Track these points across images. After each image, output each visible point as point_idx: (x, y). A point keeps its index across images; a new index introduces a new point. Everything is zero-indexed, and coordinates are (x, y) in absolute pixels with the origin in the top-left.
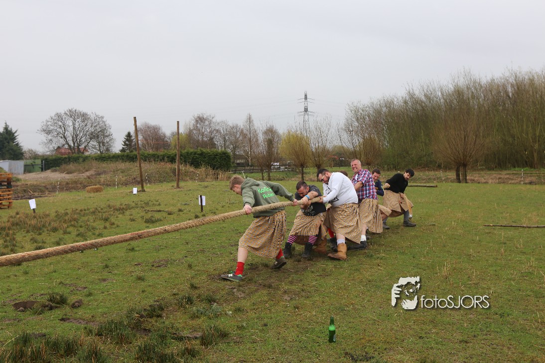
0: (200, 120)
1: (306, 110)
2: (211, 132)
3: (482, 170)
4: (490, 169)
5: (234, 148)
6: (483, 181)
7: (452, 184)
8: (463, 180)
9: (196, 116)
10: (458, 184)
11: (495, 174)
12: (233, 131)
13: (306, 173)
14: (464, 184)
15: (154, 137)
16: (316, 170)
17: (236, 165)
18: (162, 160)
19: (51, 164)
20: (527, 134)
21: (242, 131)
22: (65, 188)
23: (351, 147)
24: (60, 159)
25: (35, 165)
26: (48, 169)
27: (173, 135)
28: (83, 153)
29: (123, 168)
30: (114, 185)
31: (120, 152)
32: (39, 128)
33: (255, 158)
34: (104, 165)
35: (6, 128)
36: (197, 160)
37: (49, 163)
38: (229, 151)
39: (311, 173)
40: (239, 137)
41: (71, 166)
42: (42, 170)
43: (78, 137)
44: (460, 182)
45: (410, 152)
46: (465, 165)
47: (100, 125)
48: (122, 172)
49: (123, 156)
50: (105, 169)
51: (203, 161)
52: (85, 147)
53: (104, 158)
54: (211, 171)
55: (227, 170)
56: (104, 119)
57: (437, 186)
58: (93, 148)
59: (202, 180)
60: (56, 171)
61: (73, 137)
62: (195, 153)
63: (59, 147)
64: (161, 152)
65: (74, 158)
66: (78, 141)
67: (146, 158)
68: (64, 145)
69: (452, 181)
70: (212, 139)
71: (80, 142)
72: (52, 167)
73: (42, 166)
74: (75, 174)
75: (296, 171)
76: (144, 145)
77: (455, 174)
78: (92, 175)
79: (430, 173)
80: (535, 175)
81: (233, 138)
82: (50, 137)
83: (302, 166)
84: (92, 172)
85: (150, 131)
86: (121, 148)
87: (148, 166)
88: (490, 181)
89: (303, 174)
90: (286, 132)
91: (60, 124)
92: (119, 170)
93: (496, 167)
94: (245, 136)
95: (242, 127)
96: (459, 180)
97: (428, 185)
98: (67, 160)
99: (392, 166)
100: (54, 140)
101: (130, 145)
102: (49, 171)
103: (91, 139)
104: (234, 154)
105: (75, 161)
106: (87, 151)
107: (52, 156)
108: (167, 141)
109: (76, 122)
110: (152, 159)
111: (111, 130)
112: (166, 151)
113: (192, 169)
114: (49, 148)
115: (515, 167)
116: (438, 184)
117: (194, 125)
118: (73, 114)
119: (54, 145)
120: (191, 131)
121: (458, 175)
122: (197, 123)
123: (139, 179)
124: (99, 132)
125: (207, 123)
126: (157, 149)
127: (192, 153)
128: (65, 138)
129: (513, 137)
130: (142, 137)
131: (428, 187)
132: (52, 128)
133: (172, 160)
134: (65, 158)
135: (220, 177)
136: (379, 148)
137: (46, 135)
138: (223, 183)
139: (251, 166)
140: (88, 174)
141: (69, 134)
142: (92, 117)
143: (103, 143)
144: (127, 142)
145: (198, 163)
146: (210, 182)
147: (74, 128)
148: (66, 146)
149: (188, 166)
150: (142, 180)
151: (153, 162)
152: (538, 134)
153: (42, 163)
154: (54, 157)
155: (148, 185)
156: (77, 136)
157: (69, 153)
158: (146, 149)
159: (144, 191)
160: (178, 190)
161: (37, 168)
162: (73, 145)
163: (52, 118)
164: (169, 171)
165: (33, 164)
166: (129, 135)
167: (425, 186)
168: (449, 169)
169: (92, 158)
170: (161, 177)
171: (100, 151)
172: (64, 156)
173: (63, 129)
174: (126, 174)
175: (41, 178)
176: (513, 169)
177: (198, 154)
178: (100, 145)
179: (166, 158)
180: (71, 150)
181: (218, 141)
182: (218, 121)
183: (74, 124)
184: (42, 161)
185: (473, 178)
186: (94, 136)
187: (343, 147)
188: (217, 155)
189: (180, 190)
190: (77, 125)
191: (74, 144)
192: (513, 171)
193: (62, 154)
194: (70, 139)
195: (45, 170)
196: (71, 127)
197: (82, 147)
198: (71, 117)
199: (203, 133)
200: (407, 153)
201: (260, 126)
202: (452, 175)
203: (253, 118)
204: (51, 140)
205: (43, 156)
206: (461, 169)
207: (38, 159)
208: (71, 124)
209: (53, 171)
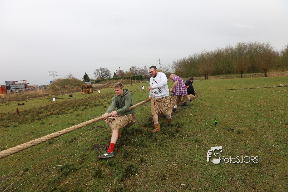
0: (133, 68)
4: (211, 76)
12: (141, 70)
15: (122, 73)
17: (143, 79)
21: (144, 70)
24: (99, 80)
26: (97, 83)
28: (104, 79)
31: (113, 78)
32: (93, 73)
34: (110, 81)
35: (86, 74)
37: (97, 82)
38: (141, 75)
40: (143, 72)
41: (102, 82)
42: (95, 84)
53: (109, 79)
56: (109, 70)
58: (106, 77)
65: (102, 80)
70: (136, 72)
74: (104, 84)
76: (119, 75)
81: (141, 72)
85: (120, 72)
88: (213, 79)
91: (98, 71)
93: (214, 75)
96: (205, 79)
101: (115, 76)
102: (97, 84)
103: (106, 75)
107: (97, 80)
108: (125, 74)
109: (102, 71)
111: (110, 72)
112: (125, 76)
118: (101, 69)
119: (97, 77)
120: (131, 71)
124: (108, 73)
125: (135, 68)
126: (122, 76)
129: (217, 66)
130: (118, 73)
132: (96, 73)
137: (95, 75)
142: (106, 69)
143: (109, 76)
153: (95, 82)
156: (102, 74)
163: (96, 70)
165: (93, 82)
166: (115, 73)
168: (203, 76)
169: (107, 80)
173: (99, 73)
176: (218, 75)
179: (126, 78)
180: (101, 78)
181: (138, 73)
182: (138, 68)
188: (138, 76)
194: (101, 75)
197: (104, 77)
199: (134, 71)
205: (95, 80)
206: (206, 76)
208: (100, 71)
209: (98, 84)
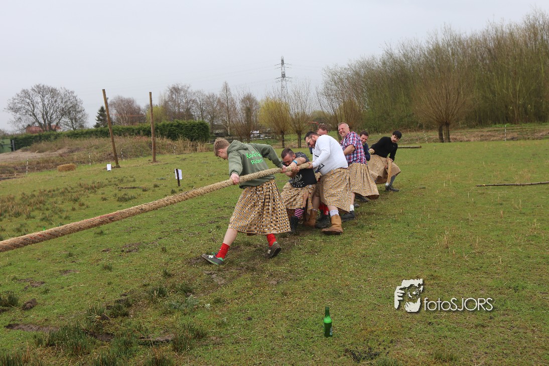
0: (175, 90)
1: (283, 76)
2: (187, 103)
3: (463, 128)
4: (471, 127)
5: (212, 118)
6: (466, 139)
7: (436, 144)
8: (446, 139)
9: (171, 86)
10: (442, 143)
11: (477, 132)
12: (210, 100)
13: (286, 140)
14: (448, 144)
15: (129, 110)
16: (296, 137)
17: (214, 135)
18: (138, 133)
19: (21, 143)
20: (507, 89)
21: (219, 101)
22: (36, 168)
23: (331, 112)
24: (30, 137)
25: (4, 145)
26: (19, 148)
27: (147, 107)
28: (55, 130)
29: (97, 144)
30: (88, 162)
31: (93, 128)
33: (233, 127)
34: (77, 142)
36: (174, 132)
37: (19, 142)
38: (206, 121)
39: (292, 140)
40: (216, 107)
41: (43, 145)
42: (12, 150)
43: (48, 114)
44: (443, 141)
45: (390, 114)
46: (447, 124)
47: (71, 101)
48: (96, 148)
49: (97, 131)
50: (78, 146)
51: (181, 133)
52: (57, 124)
53: (77, 134)
54: (189, 143)
55: (206, 140)
56: (75, 94)
57: (421, 147)
58: (65, 124)
59: (180, 153)
60: (26, 150)
61: (43, 114)
62: (172, 125)
63: (29, 125)
64: (137, 126)
65: (45, 136)
66: (49, 118)
67: (121, 133)
68: (34, 123)
69: (435, 141)
70: (188, 110)
71: (51, 118)
72: (22, 146)
73: (12, 145)
74: (47, 153)
75: (276, 139)
76: (118, 119)
77: (437, 133)
78: (65, 153)
79: (412, 133)
80: (517, 130)
81: (210, 108)
82: (18, 115)
83: (282, 133)
84: (65, 150)
85: (124, 105)
86: (95, 124)
87: (123, 140)
88: (472, 139)
89: (283, 141)
90: (264, 98)
91: (28, 101)
92: (92, 146)
93: (477, 125)
94: (222, 105)
95: (219, 96)
96: (442, 141)
97: (411, 146)
98: (38, 138)
99: (373, 129)
100: (24, 118)
101: (104, 120)
102: (19, 151)
103: (62, 116)
104: (213, 125)
105: (47, 139)
106: (59, 128)
107: (22, 134)
108: (142, 114)
109: (45, 98)
110: (127, 134)
111: (83, 106)
112: (141, 125)
113: (169, 142)
114: (18, 126)
115: (495, 124)
116: (422, 145)
117: (169, 96)
118: (41, 90)
119: (23, 123)
120: (166, 103)
121: (441, 135)
122: (172, 94)
123: (113, 155)
124: (70, 108)
125: (182, 93)
126: (132, 123)
127: (168, 125)
128: (35, 116)
129: (493, 93)
130: (115, 111)
131: (412, 148)
132: (20, 105)
133: (147, 133)
134: (36, 136)
135: (198, 148)
136: (360, 111)
137: (13, 113)
138: (202, 155)
139: (230, 136)
140: (60, 152)
141: (39, 111)
142: (62, 92)
143: (75, 119)
144: (101, 117)
145: (175, 136)
146: (189, 155)
147: (44, 105)
148: (37, 124)
149: (165, 139)
150: (116, 156)
151: (129, 136)
152: (518, 89)
153: (12, 143)
154: (24, 136)
155: (124, 160)
157: (40, 131)
158: (121, 123)
159: (119, 167)
160: (154, 164)
161: (6, 148)
162: (43, 123)
163: (18, 95)
164: (145, 144)
165: (2, 144)
166: (102, 110)
167: (409, 148)
168: (431, 129)
169: (64, 135)
170: (138, 152)
171: (74, 128)
172: (34, 135)
173: (32, 107)
174: (100, 150)
175: (11, 158)
176: (494, 126)
177: (175, 126)
178: (72, 123)
179: (141, 131)
180: (42, 128)
181: (195, 112)
182: (194, 91)
183: (43, 101)
184: (11, 141)
185: (455, 137)
186: (65, 112)
187: (323, 112)
188: (194, 126)
189: (157, 164)
190: (46, 102)
191: (45, 121)
192: (493, 128)
193: (33, 132)
194: (40, 116)
195: (16, 150)
196: (40, 104)
197: (54, 124)
198: (39, 93)
199: (179, 104)
200: (388, 115)
201: (237, 95)
202: (435, 134)
203: (230, 86)
204: (20, 118)
205: (12, 136)
206: (444, 128)
207: (7, 138)
208: (39, 100)
209: (23, 151)
